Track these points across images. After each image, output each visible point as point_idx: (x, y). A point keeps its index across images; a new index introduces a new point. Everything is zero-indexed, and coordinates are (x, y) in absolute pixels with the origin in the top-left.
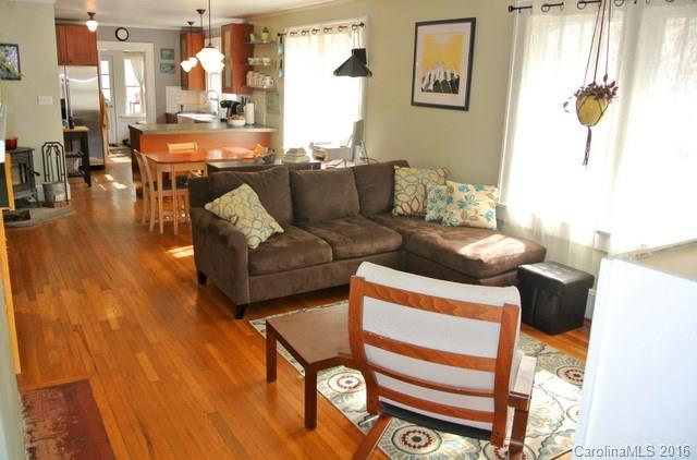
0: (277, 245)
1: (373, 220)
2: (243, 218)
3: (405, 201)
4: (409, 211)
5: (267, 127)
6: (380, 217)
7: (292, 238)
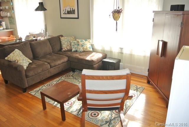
0: (32, 66)
1: (57, 54)
2: (20, 60)
3: (65, 47)
4: (66, 49)
5: (11, 29)
6: (59, 53)
7: (36, 64)
